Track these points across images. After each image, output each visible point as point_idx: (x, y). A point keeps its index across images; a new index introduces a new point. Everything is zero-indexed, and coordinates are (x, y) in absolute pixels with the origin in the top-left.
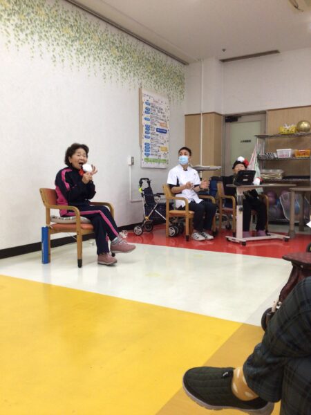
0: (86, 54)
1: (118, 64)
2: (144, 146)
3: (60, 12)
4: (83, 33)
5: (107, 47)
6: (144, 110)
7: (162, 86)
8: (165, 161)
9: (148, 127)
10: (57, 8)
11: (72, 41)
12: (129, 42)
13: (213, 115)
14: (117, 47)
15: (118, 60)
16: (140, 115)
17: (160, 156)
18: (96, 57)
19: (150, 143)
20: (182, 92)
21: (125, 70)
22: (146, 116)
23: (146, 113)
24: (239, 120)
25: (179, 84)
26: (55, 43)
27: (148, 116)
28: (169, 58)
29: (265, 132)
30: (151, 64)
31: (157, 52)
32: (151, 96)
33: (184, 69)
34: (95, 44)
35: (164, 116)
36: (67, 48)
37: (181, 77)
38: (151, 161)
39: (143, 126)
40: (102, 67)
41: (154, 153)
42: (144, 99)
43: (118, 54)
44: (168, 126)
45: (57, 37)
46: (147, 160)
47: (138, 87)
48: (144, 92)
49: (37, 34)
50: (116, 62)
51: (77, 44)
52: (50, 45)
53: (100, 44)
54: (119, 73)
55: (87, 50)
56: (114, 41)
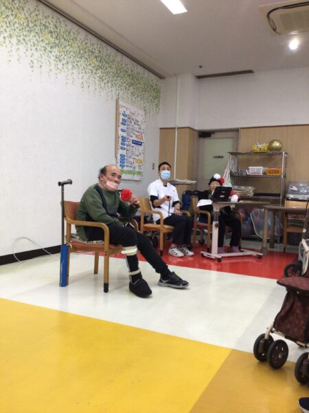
0: (64, 62)
1: (96, 73)
2: (119, 157)
3: (40, 17)
4: (63, 40)
5: (86, 55)
6: (121, 121)
7: (139, 99)
8: (139, 173)
9: (124, 139)
10: (37, 13)
11: (51, 47)
12: (108, 52)
13: (188, 129)
14: (96, 57)
15: (96, 70)
16: (117, 126)
17: (134, 168)
18: (75, 64)
19: (125, 154)
20: (157, 106)
21: (103, 80)
22: (122, 127)
23: (122, 124)
24: (212, 136)
25: (155, 98)
26: (34, 48)
27: (125, 127)
28: (146, 70)
29: (237, 149)
30: (129, 75)
31: (135, 64)
32: (128, 107)
33: (160, 83)
34: (74, 52)
35: (140, 128)
36: (46, 54)
37: (157, 91)
38: (126, 172)
39: (119, 137)
40: (81, 75)
41: (129, 165)
42: (121, 110)
43: (97, 63)
44: (144, 138)
45: (36, 42)
47: (115, 98)
48: (121, 103)
49: (15, 38)
50: (94, 71)
51: (56, 51)
52: (29, 49)
53: (80, 53)
54: (97, 82)
55: (66, 58)
56: (93, 50)
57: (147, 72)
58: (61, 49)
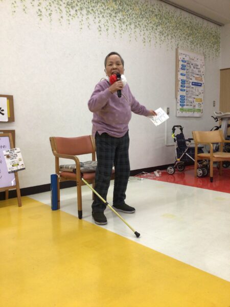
0: (128, 23)
2: (179, 98)
4: (125, 5)
5: (147, 15)
6: (180, 66)
7: (198, 46)
8: (199, 110)
9: (183, 82)
11: (116, 13)
12: (168, 10)
14: (156, 15)
15: (157, 26)
16: (177, 71)
17: (194, 106)
18: (137, 24)
19: (185, 95)
20: (217, 50)
21: (163, 34)
22: (182, 71)
23: (182, 69)
25: (214, 43)
26: (101, 16)
27: (184, 72)
28: (205, 21)
30: (188, 27)
31: (194, 16)
32: (187, 54)
33: (220, 30)
34: (136, 14)
35: (200, 71)
36: (111, 19)
37: (217, 37)
38: (186, 111)
39: (178, 81)
40: (142, 33)
41: (189, 104)
42: (180, 57)
43: (157, 21)
44: (203, 80)
45: (102, 11)
46: (182, 110)
47: (175, 47)
48: (180, 51)
49: (85, 9)
50: (155, 28)
51: (120, 15)
52: (97, 17)
53: (141, 14)
54: (158, 36)
55: (129, 20)
56: (154, 10)
57: (206, 22)
58: (124, 13)
